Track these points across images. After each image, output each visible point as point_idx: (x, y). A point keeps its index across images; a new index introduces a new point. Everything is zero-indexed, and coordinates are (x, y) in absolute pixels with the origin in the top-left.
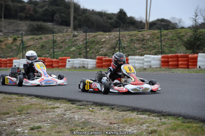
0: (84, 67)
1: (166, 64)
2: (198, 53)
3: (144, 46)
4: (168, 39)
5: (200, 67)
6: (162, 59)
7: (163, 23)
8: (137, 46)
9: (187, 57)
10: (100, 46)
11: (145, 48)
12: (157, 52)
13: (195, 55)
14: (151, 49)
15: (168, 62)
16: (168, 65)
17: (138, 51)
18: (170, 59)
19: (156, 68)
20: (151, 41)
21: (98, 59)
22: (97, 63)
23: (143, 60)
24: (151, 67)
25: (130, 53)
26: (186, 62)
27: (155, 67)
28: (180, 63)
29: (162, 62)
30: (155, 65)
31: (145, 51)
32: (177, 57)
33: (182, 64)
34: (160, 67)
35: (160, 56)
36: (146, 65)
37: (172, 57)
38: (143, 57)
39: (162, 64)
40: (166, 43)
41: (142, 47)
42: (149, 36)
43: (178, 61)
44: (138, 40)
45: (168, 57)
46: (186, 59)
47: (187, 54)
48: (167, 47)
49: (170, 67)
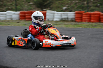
2: (46, 11)
5: (48, 20)
6: (21, 14)
13: (44, 12)
15: (25, 16)
16: (25, 18)
18: (26, 14)
19: (17, 20)
23: (6, 14)
24: (12, 19)
29: (21, 16)
34: (19, 20)
35: (19, 12)
36: (8, 18)
37: (28, 13)
38: (5, 12)
39: (21, 17)
48: (13, 5)
49: (27, 20)
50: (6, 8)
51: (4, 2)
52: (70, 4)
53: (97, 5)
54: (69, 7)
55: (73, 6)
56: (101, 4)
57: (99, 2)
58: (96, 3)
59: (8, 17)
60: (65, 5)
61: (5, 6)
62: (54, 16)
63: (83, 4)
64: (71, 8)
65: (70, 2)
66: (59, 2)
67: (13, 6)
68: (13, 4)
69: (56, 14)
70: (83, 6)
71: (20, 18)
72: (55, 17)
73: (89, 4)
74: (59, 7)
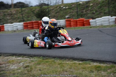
1: (27, 27)
3: (12, 18)
4: (26, 13)
7: (20, 4)
8: (8, 18)
9: (38, 22)
11: (13, 19)
12: (20, 21)
14: (17, 19)
15: (27, 26)
16: (28, 28)
17: (9, 21)
18: (28, 24)
20: (16, 15)
23: (13, 26)
24: (17, 29)
25: (5, 22)
26: (37, 25)
27: (20, 29)
28: (34, 26)
29: (24, 26)
30: (20, 28)
31: (13, 20)
32: (32, 23)
33: (35, 27)
34: (23, 29)
38: (12, 24)
40: (25, 15)
41: (11, 19)
42: (15, 12)
44: (8, 15)
45: (27, 23)
46: (37, 23)
47: (38, 21)
48: (25, 17)
49: (29, 29)
50: (20, 20)
51: (18, 15)
52: (73, 12)
53: (93, 12)
54: (71, 16)
55: (74, 15)
56: (96, 11)
57: (95, 9)
58: (93, 10)
59: (14, 28)
60: (68, 14)
61: (19, 18)
63: (83, 12)
64: (72, 16)
65: (72, 11)
66: (63, 12)
70: (82, 14)
71: (24, 28)
73: (87, 12)
74: (63, 16)
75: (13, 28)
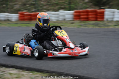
0: (8, 20)
1: (78, 17)
2: (104, 9)
3: (49, 3)
5: (107, 20)
6: (75, 14)
9: (95, 12)
10: (14, 3)
13: (102, 10)
15: (79, 16)
16: (80, 19)
18: (82, 14)
19: (70, 21)
21: (21, 14)
22: (20, 17)
24: (65, 19)
26: (94, 16)
28: (90, 16)
29: (75, 16)
32: (87, 12)
33: (91, 18)
34: (73, 20)
38: (57, 12)
41: (47, 4)
43: (88, 15)
62: (113, 15)
67: (66, 5)
68: (67, 3)
69: (116, 13)
72: (116, 16)
75: (58, 17)
